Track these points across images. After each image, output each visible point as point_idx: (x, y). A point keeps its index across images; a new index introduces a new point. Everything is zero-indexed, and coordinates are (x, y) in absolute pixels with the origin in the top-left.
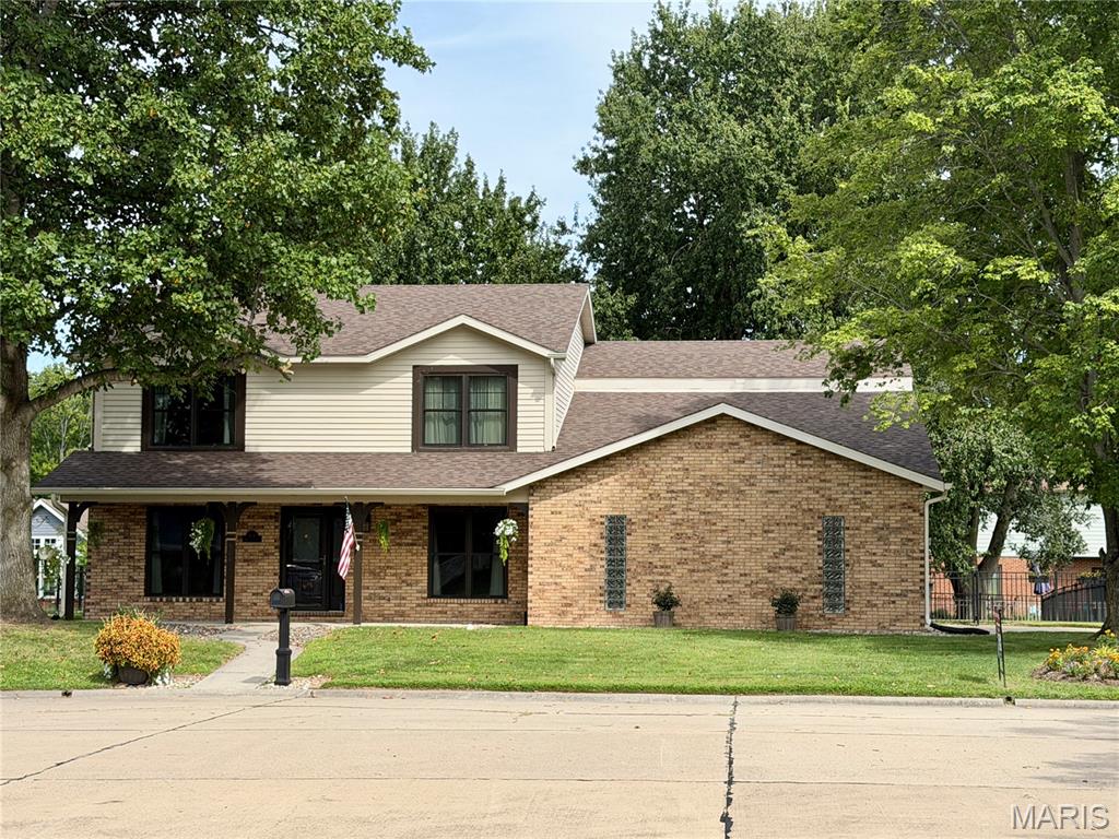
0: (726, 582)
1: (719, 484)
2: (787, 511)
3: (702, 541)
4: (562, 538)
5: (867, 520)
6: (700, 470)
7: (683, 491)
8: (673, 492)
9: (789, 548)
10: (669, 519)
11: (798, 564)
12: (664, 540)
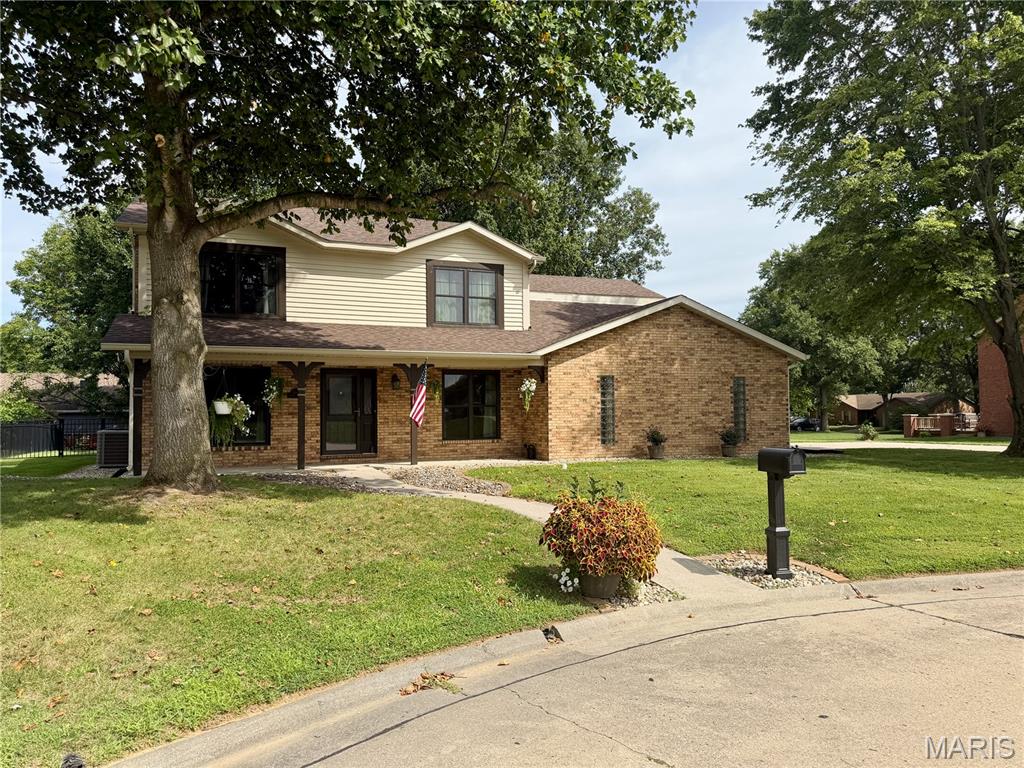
0: (678, 423)
1: (672, 354)
2: (712, 373)
3: (663, 394)
4: (572, 393)
5: (758, 379)
6: (661, 343)
7: (650, 359)
8: (643, 359)
9: (714, 399)
10: (642, 379)
11: (719, 409)
12: (638, 394)
